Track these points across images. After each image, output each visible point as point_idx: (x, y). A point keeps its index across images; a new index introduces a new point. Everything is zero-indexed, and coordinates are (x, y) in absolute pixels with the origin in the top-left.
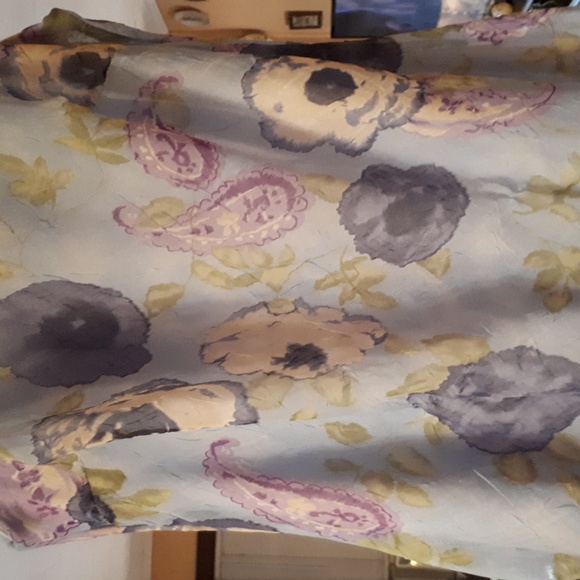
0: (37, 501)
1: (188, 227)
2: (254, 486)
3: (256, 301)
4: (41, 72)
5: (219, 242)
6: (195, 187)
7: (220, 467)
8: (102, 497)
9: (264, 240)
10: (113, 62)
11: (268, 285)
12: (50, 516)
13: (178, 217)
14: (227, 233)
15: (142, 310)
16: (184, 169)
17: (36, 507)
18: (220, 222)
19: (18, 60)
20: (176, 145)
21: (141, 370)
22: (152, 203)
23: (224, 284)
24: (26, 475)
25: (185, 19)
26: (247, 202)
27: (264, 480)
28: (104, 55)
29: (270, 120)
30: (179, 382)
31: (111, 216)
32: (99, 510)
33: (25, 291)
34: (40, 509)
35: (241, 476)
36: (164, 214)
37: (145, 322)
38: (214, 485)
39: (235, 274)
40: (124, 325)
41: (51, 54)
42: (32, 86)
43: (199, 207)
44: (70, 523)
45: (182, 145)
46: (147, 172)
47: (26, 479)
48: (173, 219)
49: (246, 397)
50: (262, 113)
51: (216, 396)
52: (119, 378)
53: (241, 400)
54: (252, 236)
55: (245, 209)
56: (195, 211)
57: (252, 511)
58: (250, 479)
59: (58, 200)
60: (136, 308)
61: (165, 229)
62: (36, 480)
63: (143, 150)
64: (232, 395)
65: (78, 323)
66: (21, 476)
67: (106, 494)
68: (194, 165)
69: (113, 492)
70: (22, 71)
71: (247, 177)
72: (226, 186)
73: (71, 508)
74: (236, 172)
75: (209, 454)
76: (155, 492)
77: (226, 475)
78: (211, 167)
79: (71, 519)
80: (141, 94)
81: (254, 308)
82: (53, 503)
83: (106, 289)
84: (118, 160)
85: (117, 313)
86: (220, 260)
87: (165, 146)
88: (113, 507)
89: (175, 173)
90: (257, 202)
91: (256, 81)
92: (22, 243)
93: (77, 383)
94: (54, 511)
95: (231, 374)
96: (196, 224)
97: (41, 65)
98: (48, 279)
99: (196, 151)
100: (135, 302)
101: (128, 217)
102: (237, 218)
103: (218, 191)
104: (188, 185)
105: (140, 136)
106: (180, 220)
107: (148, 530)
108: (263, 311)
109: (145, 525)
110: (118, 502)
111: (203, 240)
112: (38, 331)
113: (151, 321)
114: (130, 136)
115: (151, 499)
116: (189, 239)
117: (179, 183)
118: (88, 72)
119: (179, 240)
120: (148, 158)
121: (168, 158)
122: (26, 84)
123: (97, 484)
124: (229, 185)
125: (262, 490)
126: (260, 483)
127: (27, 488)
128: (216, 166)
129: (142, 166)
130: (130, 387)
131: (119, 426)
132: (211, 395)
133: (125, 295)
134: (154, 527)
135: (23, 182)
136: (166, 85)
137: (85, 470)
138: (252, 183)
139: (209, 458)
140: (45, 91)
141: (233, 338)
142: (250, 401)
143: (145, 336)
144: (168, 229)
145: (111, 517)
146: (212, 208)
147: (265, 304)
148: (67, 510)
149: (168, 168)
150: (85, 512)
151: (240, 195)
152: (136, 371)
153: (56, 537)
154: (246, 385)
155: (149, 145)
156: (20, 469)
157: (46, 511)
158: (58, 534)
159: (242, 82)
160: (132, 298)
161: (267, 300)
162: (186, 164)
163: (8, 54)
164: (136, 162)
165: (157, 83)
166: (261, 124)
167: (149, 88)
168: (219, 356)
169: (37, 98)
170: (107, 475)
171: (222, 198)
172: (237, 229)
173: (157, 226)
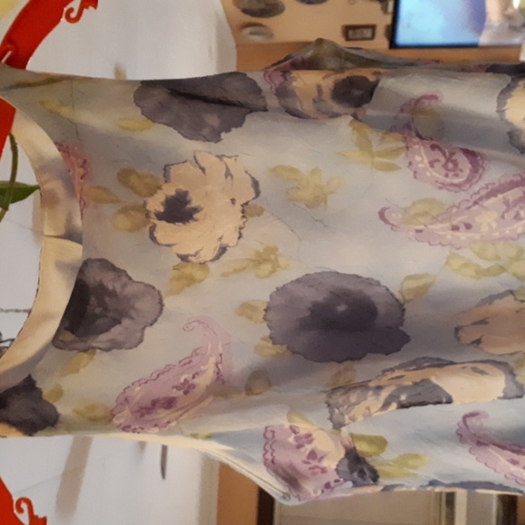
0: (309, 461)
1: (447, 225)
2: (508, 453)
3: (502, 290)
4: (315, 94)
5: (477, 237)
6: (457, 189)
7: (473, 436)
8: (368, 459)
9: (519, 235)
10: (380, 84)
11: (514, 275)
12: (320, 475)
13: (438, 216)
14: (485, 229)
15: (398, 297)
16: (451, 174)
17: (307, 467)
18: (478, 219)
19: (295, 84)
20: (447, 154)
21: (402, 349)
22: (414, 204)
23: (474, 274)
24: (301, 438)
25: (251, 34)
26: (506, 202)
27: (516, 448)
28: (372, 79)
29: (517, 130)
30: (443, 360)
31: (378, 216)
32: (366, 470)
33: (298, 281)
34: (310, 468)
35: (494, 444)
36: (425, 214)
37: (400, 307)
38: (470, 451)
39: (485, 265)
40: (382, 310)
41: (324, 78)
42: (306, 106)
43: (458, 207)
44: (337, 481)
45: (452, 154)
46: (415, 177)
47: (301, 442)
48: (434, 218)
49: (514, 375)
50: (512, 124)
51: (487, 374)
52: (384, 356)
53: (510, 377)
54: (507, 232)
55: (504, 208)
56: (455, 210)
57: (503, 476)
58: (503, 448)
59: (329, 203)
60: (392, 295)
61: (426, 226)
62: (310, 442)
63: (418, 158)
64: (501, 372)
65: (341, 308)
66: (297, 439)
67: (371, 456)
68: (461, 170)
69: (378, 454)
70: (298, 93)
71: (508, 180)
72: (487, 188)
73: (340, 468)
74: (499, 176)
75: (462, 424)
76: (416, 456)
77: (479, 443)
78: (476, 172)
79: (337, 477)
80: (402, 110)
81: (501, 296)
82: (325, 464)
83: (368, 279)
84: (391, 168)
85: (375, 299)
86: (475, 253)
87: (437, 154)
88: (377, 468)
89: (441, 178)
90: (516, 203)
91: (510, 96)
92: (300, 240)
93: (347, 359)
94: (324, 471)
95: (492, 355)
96: (455, 222)
97: (315, 89)
98: (319, 271)
99: (465, 159)
100: (392, 290)
101: (394, 217)
102: (495, 215)
103: (478, 193)
104: (451, 188)
105: (416, 147)
106: (440, 218)
107: (404, 489)
108: (511, 298)
109: (402, 485)
110: (382, 464)
111: (463, 235)
112: (307, 314)
113: (405, 306)
114: (407, 148)
115: (411, 462)
116: (449, 235)
117: (443, 186)
118: (357, 93)
119: (439, 235)
120: (420, 165)
121: (438, 165)
122: (301, 104)
123: (362, 447)
124: (490, 187)
125: (515, 456)
126: (513, 451)
127: (302, 450)
128: (480, 171)
129: (412, 172)
130: (397, 364)
131: (403, 398)
132: (482, 372)
133: (383, 283)
134: (410, 487)
135: (298, 188)
136: (426, 102)
137: (352, 435)
138: (513, 185)
139: (461, 428)
140: (319, 110)
141: (483, 322)
142: (518, 379)
143: (401, 320)
144: (429, 226)
145: (375, 477)
146: (470, 207)
147: (511, 292)
148: (337, 470)
149: (437, 174)
150: (352, 472)
151: (500, 196)
152: (398, 350)
153: (323, 492)
154: (512, 364)
155: (423, 154)
156: (295, 432)
157: (316, 470)
158: (325, 490)
159: (498, 98)
160: (388, 286)
161: (513, 288)
162: (454, 170)
163: (286, 80)
164: (408, 170)
165: (418, 100)
166: (509, 133)
167: (410, 105)
168: (475, 338)
169: (312, 116)
170: (371, 440)
171: (481, 199)
172: (494, 225)
173: (421, 224)
